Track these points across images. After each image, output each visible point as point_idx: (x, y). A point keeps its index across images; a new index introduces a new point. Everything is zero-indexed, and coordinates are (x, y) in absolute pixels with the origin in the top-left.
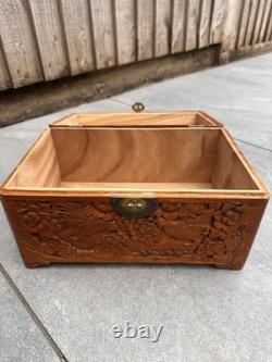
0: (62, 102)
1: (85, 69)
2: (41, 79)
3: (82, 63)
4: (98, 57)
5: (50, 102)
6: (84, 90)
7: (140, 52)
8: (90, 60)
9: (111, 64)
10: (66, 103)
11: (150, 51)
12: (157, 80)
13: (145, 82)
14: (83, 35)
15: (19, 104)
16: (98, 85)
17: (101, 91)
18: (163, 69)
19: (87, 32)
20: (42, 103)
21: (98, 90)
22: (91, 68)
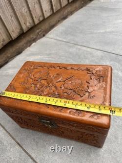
0: (23, 46)
1: (30, 27)
2: (11, 39)
3: (28, 24)
4: (34, 18)
5: (17, 48)
6: (32, 36)
7: (54, 8)
8: (31, 21)
9: (41, 19)
10: (25, 45)
11: (59, 5)
12: (65, 18)
13: (59, 21)
14: (25, 10)
15: (4, 54)
16: (38, 31)
17: (40, 33)
18: (66, 11)
19: (26, 7)
20: (14, 50)
21: (38, 33)
22: (33, 25)
